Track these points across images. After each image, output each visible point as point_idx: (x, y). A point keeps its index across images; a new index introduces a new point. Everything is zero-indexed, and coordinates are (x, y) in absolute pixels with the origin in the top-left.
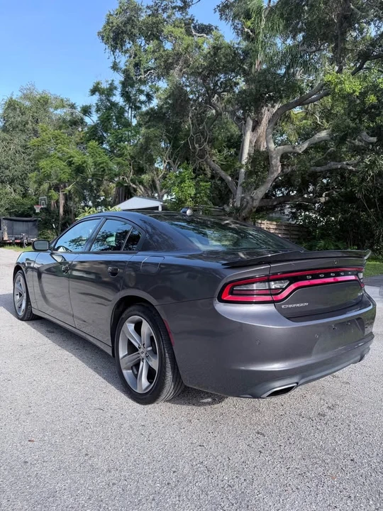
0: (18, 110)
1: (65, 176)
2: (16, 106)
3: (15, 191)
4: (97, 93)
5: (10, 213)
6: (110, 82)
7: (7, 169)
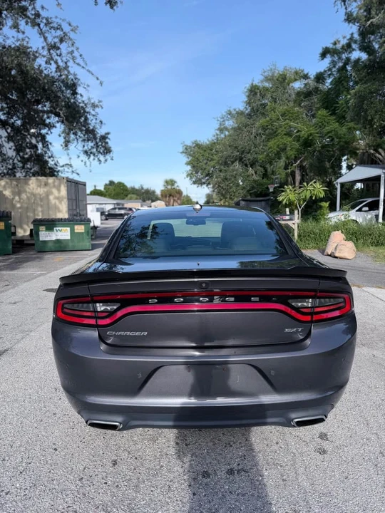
0: (258, 94)
1: (292, 153)
2: (256, 90)
3: (256, 173)
4: (328, 56)
5: (251, 194)
6: (349, 37)
7: (249, 153)
